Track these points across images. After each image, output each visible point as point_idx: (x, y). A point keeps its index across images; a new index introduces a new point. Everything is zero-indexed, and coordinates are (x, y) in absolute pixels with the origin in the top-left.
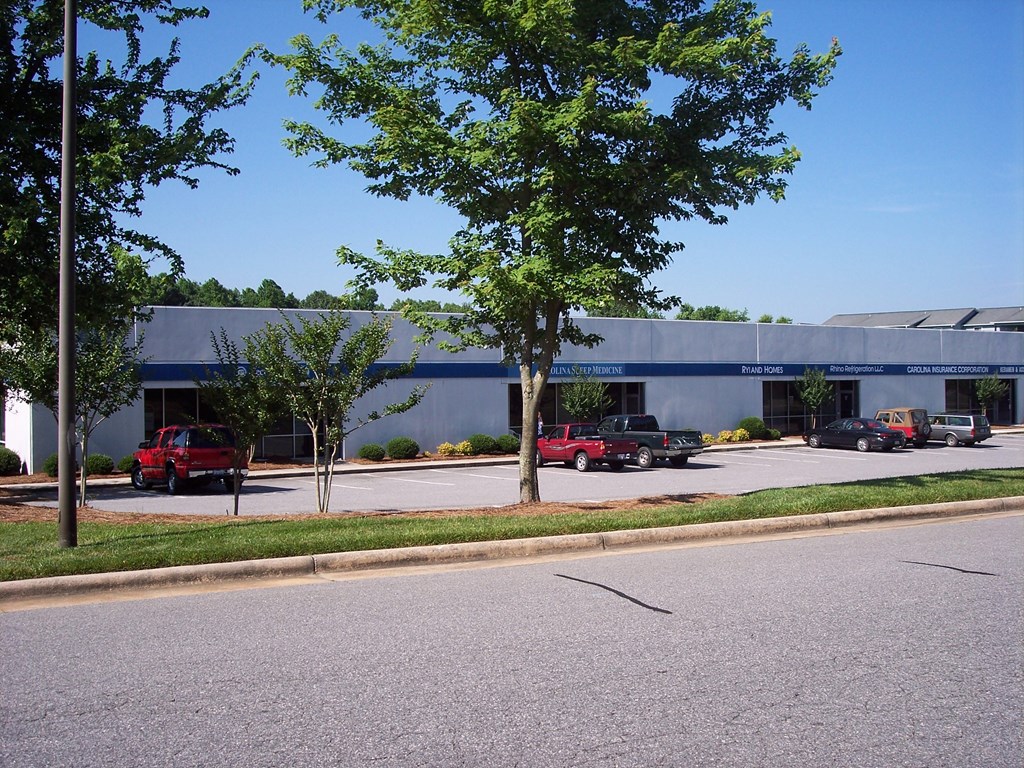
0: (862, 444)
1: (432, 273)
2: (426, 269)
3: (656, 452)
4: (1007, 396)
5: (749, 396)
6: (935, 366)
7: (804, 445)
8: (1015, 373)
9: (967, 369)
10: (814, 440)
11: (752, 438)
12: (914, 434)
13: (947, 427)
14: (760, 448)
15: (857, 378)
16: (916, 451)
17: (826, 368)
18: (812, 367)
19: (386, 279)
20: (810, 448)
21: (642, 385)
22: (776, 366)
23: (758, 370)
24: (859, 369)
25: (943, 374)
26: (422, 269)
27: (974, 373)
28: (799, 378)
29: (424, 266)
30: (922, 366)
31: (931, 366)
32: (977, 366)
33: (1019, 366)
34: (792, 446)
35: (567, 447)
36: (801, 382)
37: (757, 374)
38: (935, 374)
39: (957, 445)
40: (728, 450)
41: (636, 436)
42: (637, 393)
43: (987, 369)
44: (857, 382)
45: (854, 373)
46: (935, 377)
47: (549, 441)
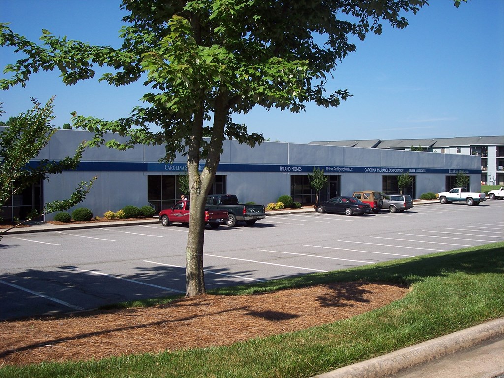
0: (348, 211)
1: (101, 65)
2: (94, 60)
3: (239, 218)
4: (411, 185)
5: (283, 183)
6: (378, 168)
7: (315, 212)
8: (415, 173)
9: (393, 170)
10: (320, 209)
11: (286, 207)
12: (374, 205)
13: (391, 201)
14: (292, 213)
15: (340, 174)
16: (376, 215)
17: (323, 168)
18: (317, 167)
19: (50, 67)
20: (318, 213)
21: (225, 176)
22: (298, 167)
23: (289, 169)
24: (341, 169)
25: (382, 172)
26: (89, 60)
27: (396, 172)
28: (311, 174)
29: (92, 57)
30: (372, 168)
31: (376, 168)
32: (398, 169)
33: (417, 169)
34: (308, 212)
35: (185, 214)
36: (311, 177)
37: (288, 171)
38: (378, 172)
39: (396, 212)
40: (274, 214)
41: (226, 208)
42: (222, 181)
43: (402, 170)
44: (339, 176)
45: (338, 172)
46: (378, 174)
47: (173, 211)
